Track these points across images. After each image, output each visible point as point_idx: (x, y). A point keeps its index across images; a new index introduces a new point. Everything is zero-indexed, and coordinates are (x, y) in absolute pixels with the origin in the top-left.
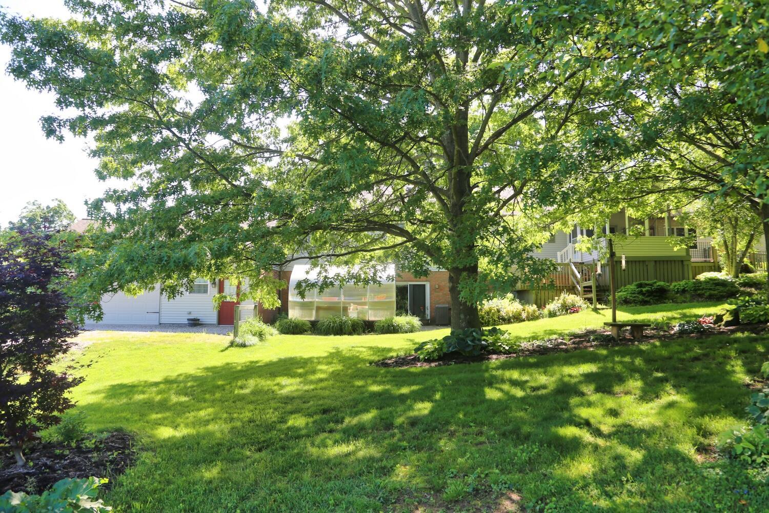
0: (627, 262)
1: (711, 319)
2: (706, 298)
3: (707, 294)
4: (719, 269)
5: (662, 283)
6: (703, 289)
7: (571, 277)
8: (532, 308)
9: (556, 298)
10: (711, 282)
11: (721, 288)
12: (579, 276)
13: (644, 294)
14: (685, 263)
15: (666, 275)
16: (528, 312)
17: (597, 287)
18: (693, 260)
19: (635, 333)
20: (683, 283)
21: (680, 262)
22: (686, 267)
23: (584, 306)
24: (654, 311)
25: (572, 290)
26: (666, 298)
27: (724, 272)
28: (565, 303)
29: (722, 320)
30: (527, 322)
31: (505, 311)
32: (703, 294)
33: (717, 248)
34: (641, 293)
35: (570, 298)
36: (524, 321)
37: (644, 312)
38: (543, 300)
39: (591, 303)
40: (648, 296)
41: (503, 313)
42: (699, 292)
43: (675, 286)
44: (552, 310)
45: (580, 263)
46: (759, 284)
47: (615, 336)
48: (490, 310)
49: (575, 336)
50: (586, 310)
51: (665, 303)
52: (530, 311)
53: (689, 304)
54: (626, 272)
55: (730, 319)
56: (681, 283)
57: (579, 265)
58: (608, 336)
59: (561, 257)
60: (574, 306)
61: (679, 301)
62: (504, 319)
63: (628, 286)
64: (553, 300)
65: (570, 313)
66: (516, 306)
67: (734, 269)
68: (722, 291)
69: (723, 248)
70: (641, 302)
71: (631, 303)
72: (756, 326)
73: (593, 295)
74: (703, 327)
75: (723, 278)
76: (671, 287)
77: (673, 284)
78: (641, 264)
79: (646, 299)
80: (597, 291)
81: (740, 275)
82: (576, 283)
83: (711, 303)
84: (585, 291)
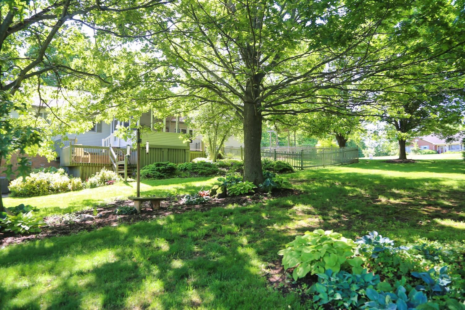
0: (150, 148)
1: (208, 192)
2: (199, 175)
3: (200, 172)
4: (205, 156)
5: (172, 164)
6: (198, 169)
7: (110, 157)
8: (77, 181)
9: (97, 173)
10: (203, 164)
11: (209, 169)
12: (115, 157)
13: (160, 171)
14: (186, 151)
15: (174, 158)
16: (74, 184)
17: (128, 165)
18: (191, 149)
19: (154, 206)
20: (185, 164)
21: (184, 150)
22: (187, 154)
23: (118, 179)
24: (167, 184)
25: (110, 167)
26: (174, 174)
27: (208, 157)
28: (104, 177)
29: (215, 193)
30: (72, 192)
31: (54, 183)
32: (198, 172)
33: (205, 142)
34: (158, 170)
35: (108, 173)
36: (70, 191)
37: (160, 185)
38: (88, 174)
39: (123, 177)
40: (163, 173)
41: (52, 185)
42: (195, 170)
43: (180, 166)
44: (93, 182)
45: (117, 148)
46: (227, 166)
47: (138, 209)
48: (41, 183)
49: (105, 207)
50: (119, 182)
51: (173, 177)
52: (75, 183)
53: (189, 178)
54: (149, 154)
55: (221, 192)
56: (184, 164)
57: (116, 149)
58: (131, 208)
59: (105, 143)
60: (110, 179)
61: (183, 176)
62: (53, 190)
63: (150, 165)
64: (95, 174)
65: (107, 184)
66: (65, 179)
67: (214, 157)
68: (209, 170)
69: (208, 143)
70: (158, 177)
71: (151, 178)
72: (239, 198)
73: (125, 171)
74: (204, 200)
75: (208, 161)
76: (178, 167)
77: (179, 165)
78: (159, 150)
79: (162, 175)
80: (128, 168)
81: (217, 160)
82: (113, 162)
83: (202, 178)
84: (119, 168)
